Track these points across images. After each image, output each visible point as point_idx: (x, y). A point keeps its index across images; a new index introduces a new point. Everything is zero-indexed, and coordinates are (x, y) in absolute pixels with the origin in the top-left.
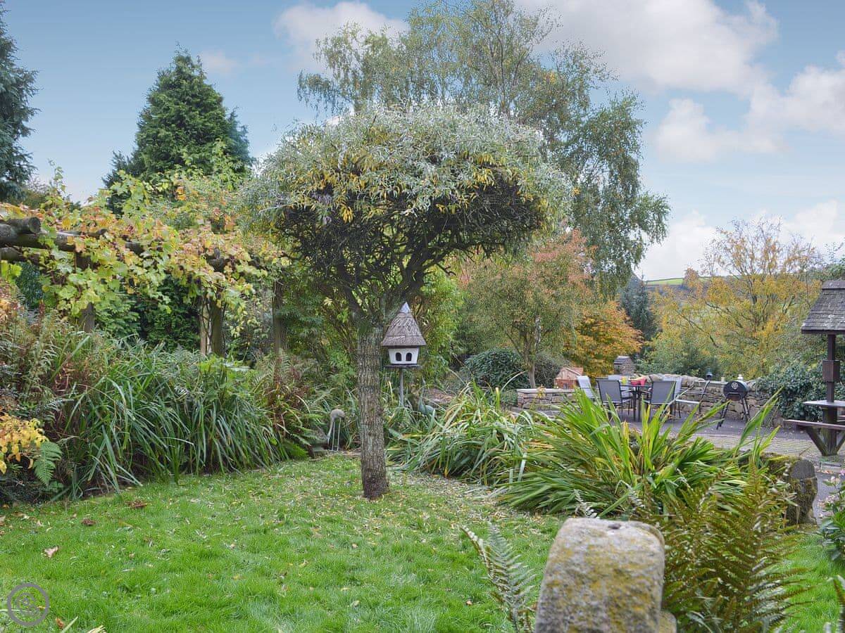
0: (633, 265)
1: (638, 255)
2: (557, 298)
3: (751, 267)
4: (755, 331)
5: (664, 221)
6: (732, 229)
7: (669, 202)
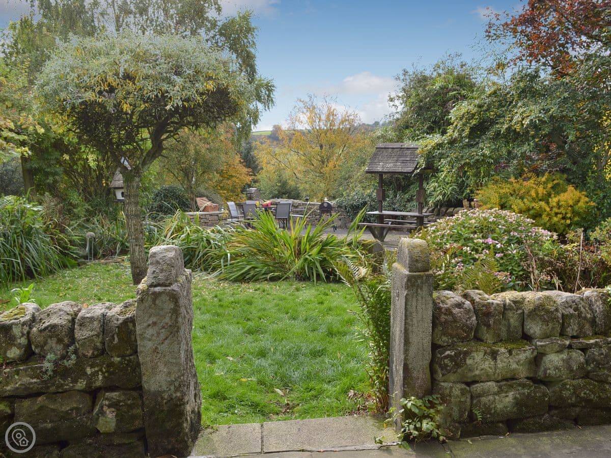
0: (252, 126)
1: (256, 120)
2: (210, 150)
3: (319, 125)
4: (322, 168)
5: (272, 96)
6: (307, 99)
7: (274, 83)
